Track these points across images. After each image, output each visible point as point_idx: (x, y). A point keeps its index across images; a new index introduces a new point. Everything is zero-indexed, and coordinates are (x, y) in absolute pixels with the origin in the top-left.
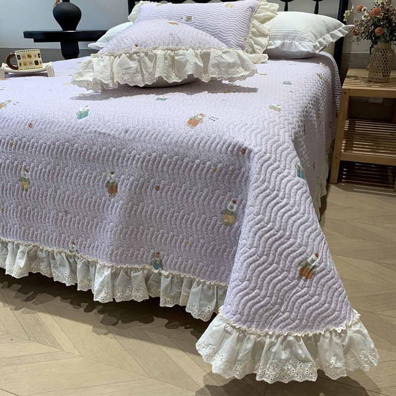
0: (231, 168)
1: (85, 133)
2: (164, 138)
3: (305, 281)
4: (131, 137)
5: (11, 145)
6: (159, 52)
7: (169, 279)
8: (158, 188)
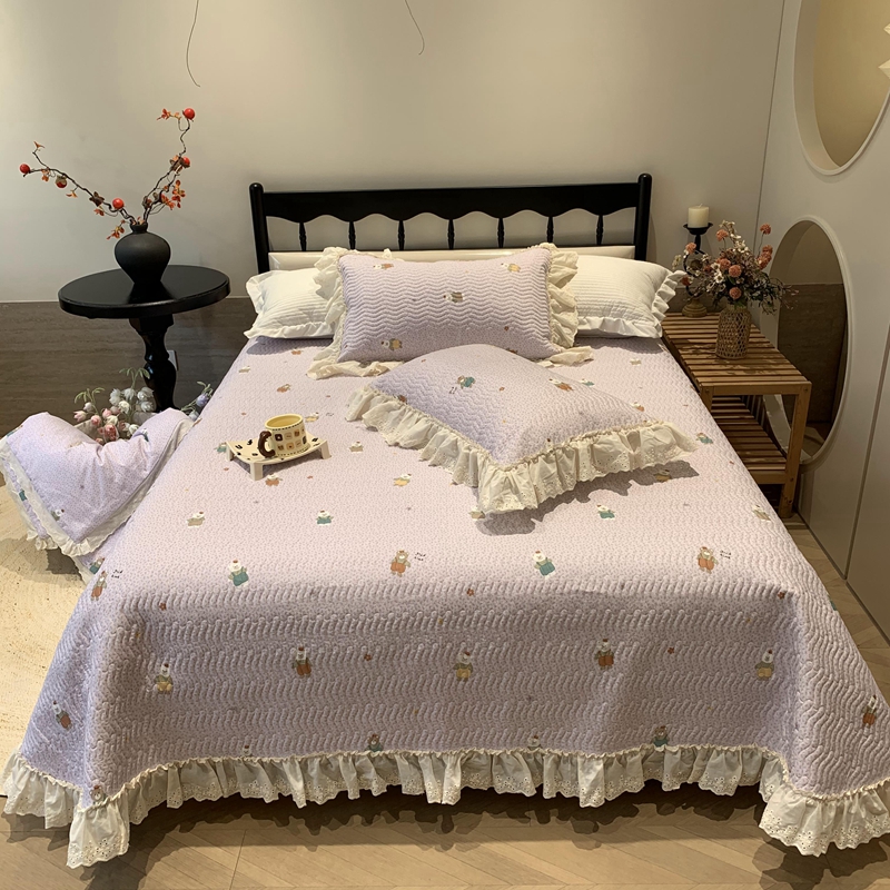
0: (767, 616)
1: (561, 594)
2: (676, 590)
3: (869, 727)
4: (631, 594)
5: (441, 623)
6: (581, 445)
7: (678, 756)
8: (671, 651)
